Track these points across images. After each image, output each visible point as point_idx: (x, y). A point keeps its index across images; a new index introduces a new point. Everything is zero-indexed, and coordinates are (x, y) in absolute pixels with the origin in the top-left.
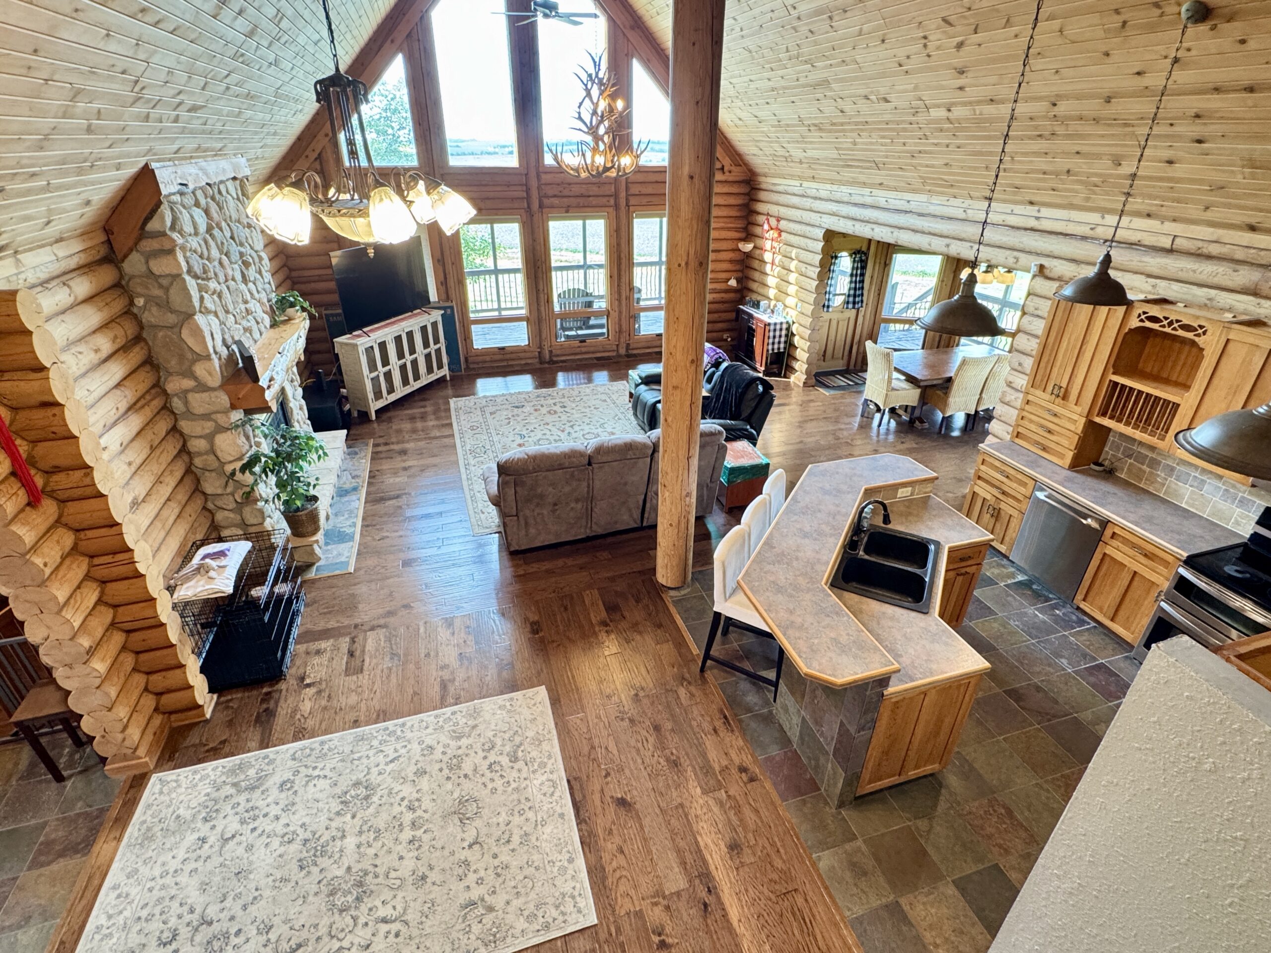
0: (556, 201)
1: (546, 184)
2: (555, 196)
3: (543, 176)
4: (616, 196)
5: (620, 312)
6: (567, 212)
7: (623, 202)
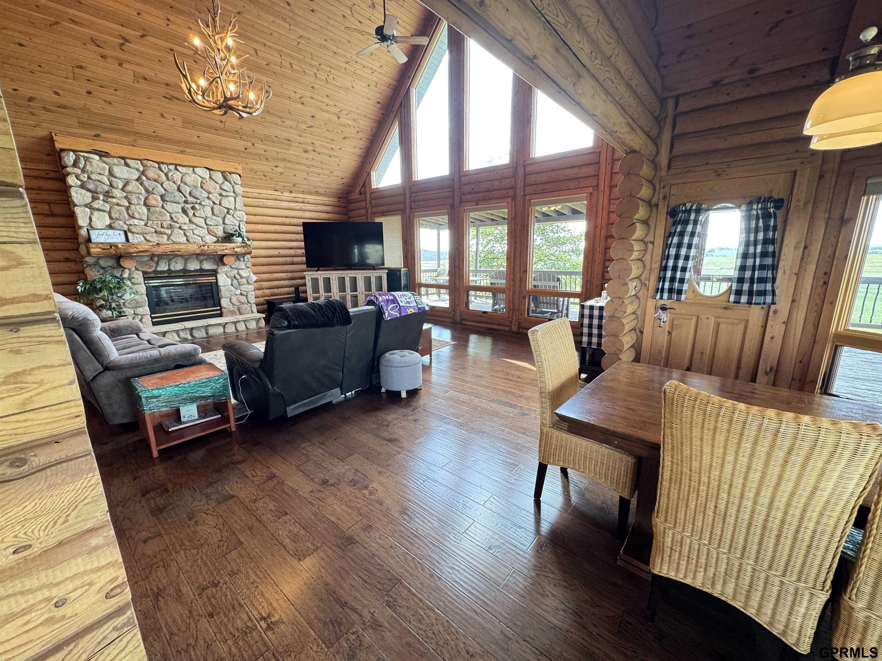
0: (469, 197)
1: (465, 184)
2: (470, 193)
3: (463, 179)
4: (514, 188)
5: (514, 292)
6: (477, 205)
7: (520, 193)
